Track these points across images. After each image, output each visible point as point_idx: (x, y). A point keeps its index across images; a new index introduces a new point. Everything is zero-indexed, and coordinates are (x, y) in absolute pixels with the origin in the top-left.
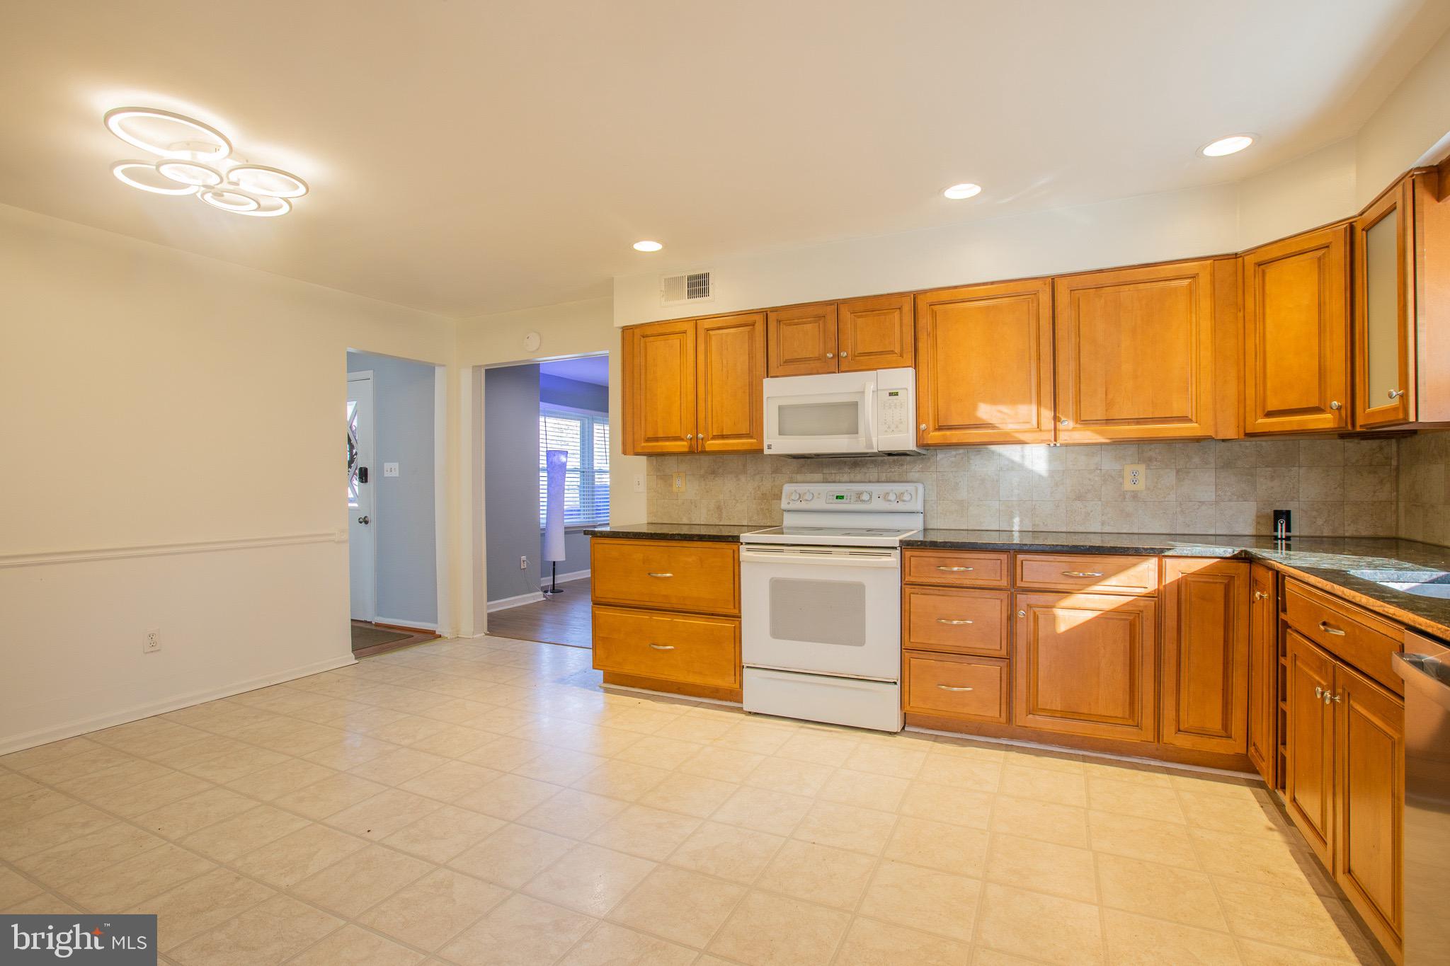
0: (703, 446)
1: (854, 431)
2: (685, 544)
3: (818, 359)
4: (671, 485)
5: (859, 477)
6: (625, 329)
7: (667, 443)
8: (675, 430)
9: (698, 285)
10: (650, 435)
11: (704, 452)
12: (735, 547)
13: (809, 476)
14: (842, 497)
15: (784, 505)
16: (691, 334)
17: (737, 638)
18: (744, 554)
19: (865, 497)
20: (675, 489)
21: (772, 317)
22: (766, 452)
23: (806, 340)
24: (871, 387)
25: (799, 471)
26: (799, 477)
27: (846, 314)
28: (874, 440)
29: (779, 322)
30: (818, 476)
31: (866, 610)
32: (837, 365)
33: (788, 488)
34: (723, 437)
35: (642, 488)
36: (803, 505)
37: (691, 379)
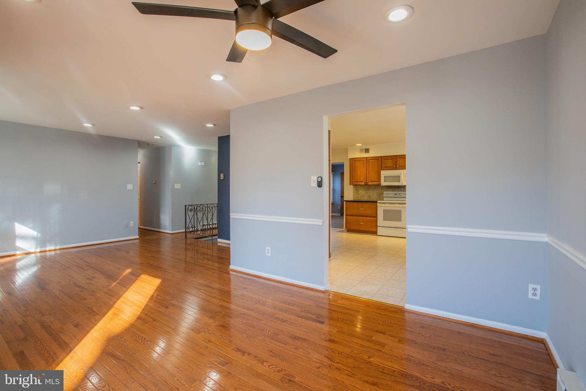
0: (368, 184)
1: (399, 181)
2: (366, 203)
3: (392, 167)
4: (358, 192)
5: (399, 190)
6: (350, 159)
7: (360, 183)
8: (362, 180)
9: (367, 151)
10: (356, 181)
11: (368, 185)
12: (376, 203)
13: (389, 190)
14: (396, 194)
15: (384, 196)
16: (365, 161)
17: (376, 221)
18: (378, 205)
19: (401, 194)
20: (359, 192)
21: (383, 158)
22: (381, 185)
23: (389, 163)
24: (403, 173)
25: (387, 189)
26: (387, 190)
27: (398, 158)
28: (403, 183)
29: (384, 159)
30: (391, 190)
31: (402, 215)
32: (396, 168)
33: (385, 192)
34: (372, 182)
35: (352, 192)
36: (388, 196)
37: (365, 170)
